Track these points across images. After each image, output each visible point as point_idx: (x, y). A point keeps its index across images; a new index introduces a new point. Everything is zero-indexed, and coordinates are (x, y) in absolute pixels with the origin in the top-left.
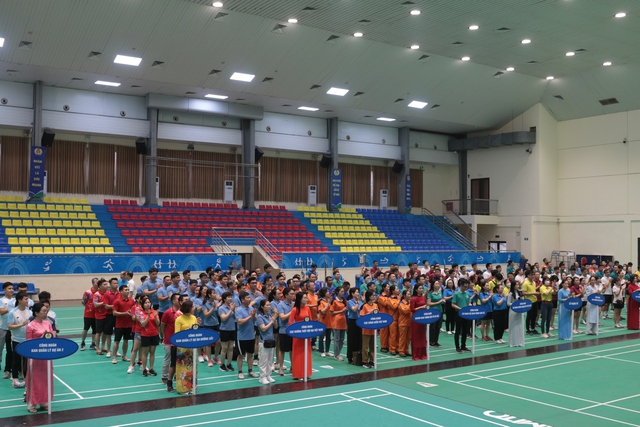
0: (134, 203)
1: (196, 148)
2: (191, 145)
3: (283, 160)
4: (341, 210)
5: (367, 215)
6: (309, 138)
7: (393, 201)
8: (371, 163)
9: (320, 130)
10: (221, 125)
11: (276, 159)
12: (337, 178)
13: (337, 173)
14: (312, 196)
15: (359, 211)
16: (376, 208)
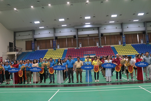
0: (74, 49)
1: (90, 36)
2: (88, 35)
3: (111, 35)
4: (125, 45)
5: (133, 46)
6: (116, 29)
7: (145, 42)
8: (137, 33)
9: (119, 27)
10: (93, 30)
11: (110, 35)
12: (124, 37)
13: (124, 36)
14: (120, 43)
15: (132, 45)
16: (140, 44)
